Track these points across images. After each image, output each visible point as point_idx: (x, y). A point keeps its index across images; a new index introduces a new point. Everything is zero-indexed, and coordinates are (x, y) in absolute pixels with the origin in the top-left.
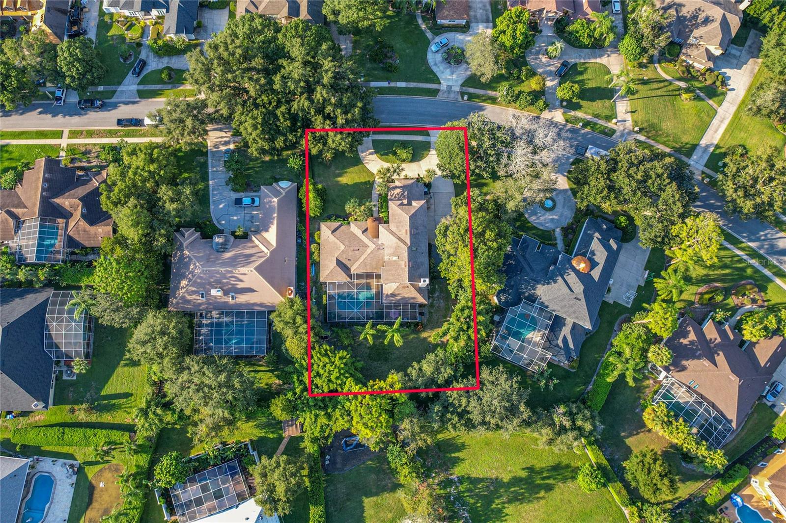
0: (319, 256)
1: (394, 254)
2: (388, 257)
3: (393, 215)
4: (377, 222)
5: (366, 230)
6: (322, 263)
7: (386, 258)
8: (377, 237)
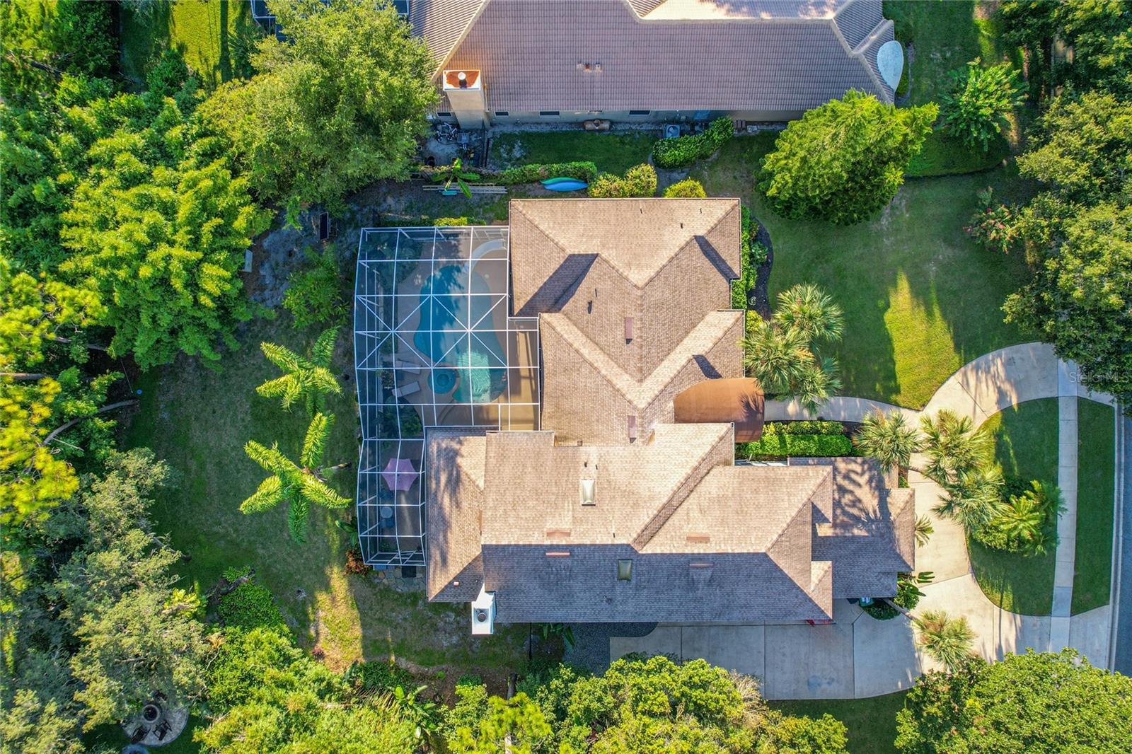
0: (609, 194)
1: (604, 483)
2: (594, 460)
3: (772, 482)
4: (741, 415)
5: (710, 372)
6: (582, 204)
7: (591, 452)
8: (682, 416)
